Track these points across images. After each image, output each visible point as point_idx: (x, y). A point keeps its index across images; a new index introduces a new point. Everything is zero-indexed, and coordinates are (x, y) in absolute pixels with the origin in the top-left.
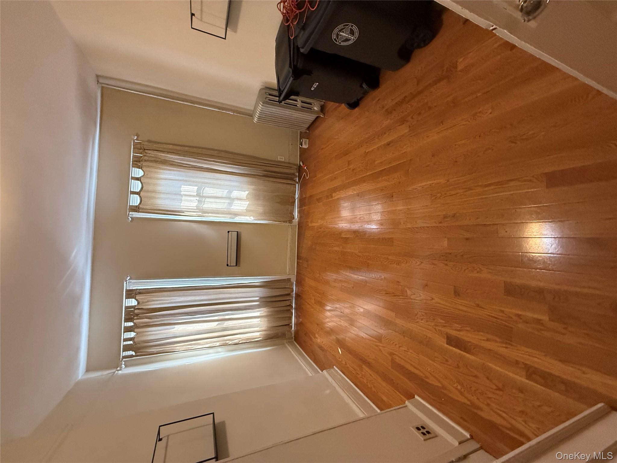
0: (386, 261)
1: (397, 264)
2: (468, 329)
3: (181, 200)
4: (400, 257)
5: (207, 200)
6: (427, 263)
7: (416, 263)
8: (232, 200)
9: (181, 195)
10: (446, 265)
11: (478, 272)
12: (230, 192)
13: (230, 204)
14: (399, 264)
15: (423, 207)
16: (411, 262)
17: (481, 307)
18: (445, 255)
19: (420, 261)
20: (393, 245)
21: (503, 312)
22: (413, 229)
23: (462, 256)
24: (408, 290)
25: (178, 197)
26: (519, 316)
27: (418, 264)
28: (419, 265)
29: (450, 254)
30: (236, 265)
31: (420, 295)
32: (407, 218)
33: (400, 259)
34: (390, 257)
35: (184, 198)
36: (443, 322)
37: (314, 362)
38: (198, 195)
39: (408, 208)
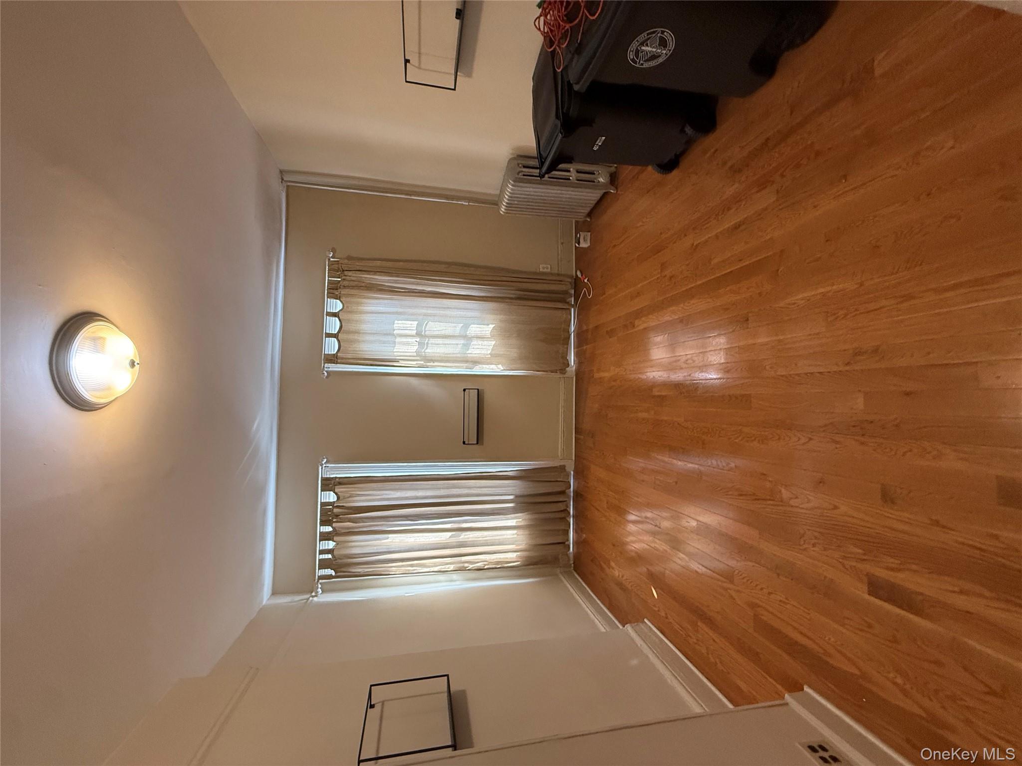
0: (738, 437)
1: (759, 441)
2: (916, 568)
3: (395, 343)
4: (767, 430)
5: (432, 341)
6: (822, 439)
7: (799, 439)
8: (468, 339)
9: (393, 335)
10: (863, 443)
11: (934, 458)
12: (466, 327)
13: (466, 346)
14: (765, 442)
15: (810, 337)
16: (787, 438)
17: (944, 527)
18: (858, 426)
19: (807, 437)
20: (751, 407)
21: (998, 538)
22: (791, 377)
23: (897, 426)
24: (783, 490)
25: (389, 338)
27: (803, 441)
28: (804, 444)
29: (871, 422)
30: (477, 443)
31: (808, 499)
32: (778, 357)
33: (766, 434)
34: (746, 430)
35: (398, 340)
36: (860, 551)
38: (418, 334)
39: (779, 340)
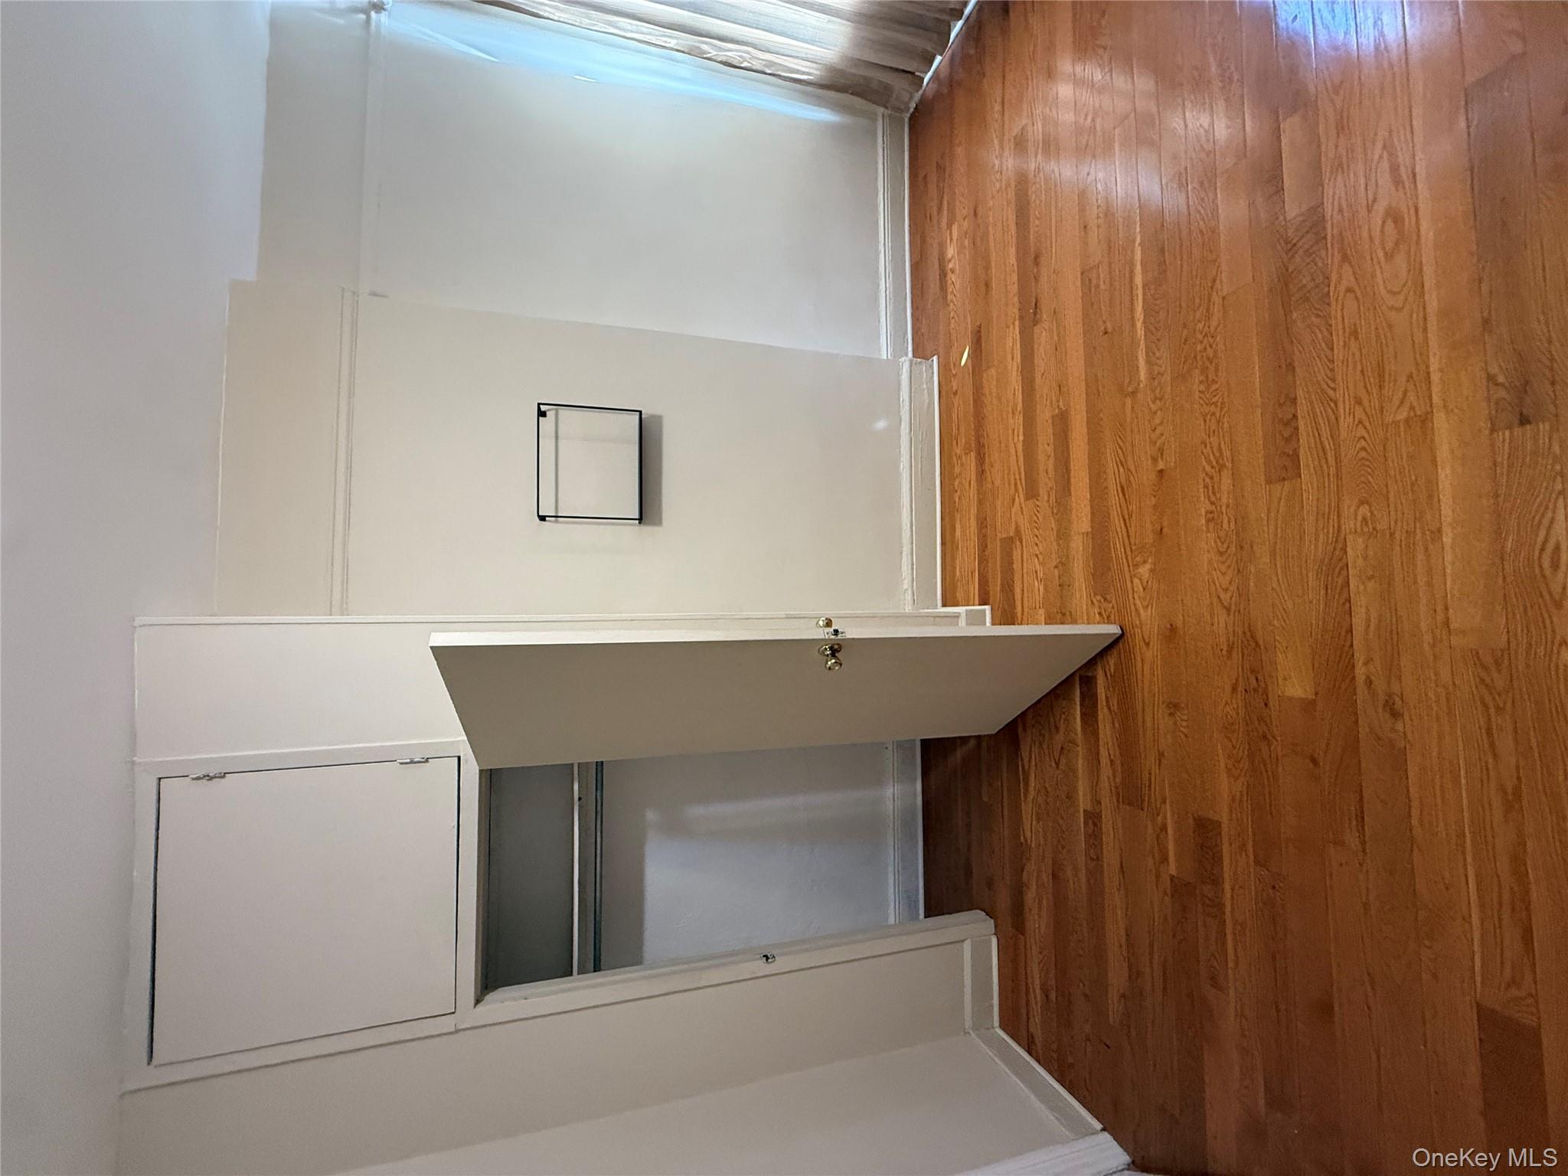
0: (1209, 462)
1: (1211, 516)
2: (1117, 725)
4: (1232, 525)
6: (1231, 629)
7: (1226, 590)
10: (1234, 689)
11: (1229, 770)
14: (1211, 525)
15: (1440, 608)
16: (1223, 568)
17: (1160, 761)
18: (1259, 686)
19: (1230, 604)
20: (1271, 483)
21: (1164, 802)
22: (1342, 569)
23: (1265, 737)
24: (1148, 566)
26: (1164, 828)
27: (1222, 596)
28: (1219, 597)
29: (1266, 705)
31: (1147, 606)
32: (1392, 535)
33: (1225, 526)
34: (1226, 481)
36: (1112, 671)
37: (911, 266)
39: (1439, 530)
